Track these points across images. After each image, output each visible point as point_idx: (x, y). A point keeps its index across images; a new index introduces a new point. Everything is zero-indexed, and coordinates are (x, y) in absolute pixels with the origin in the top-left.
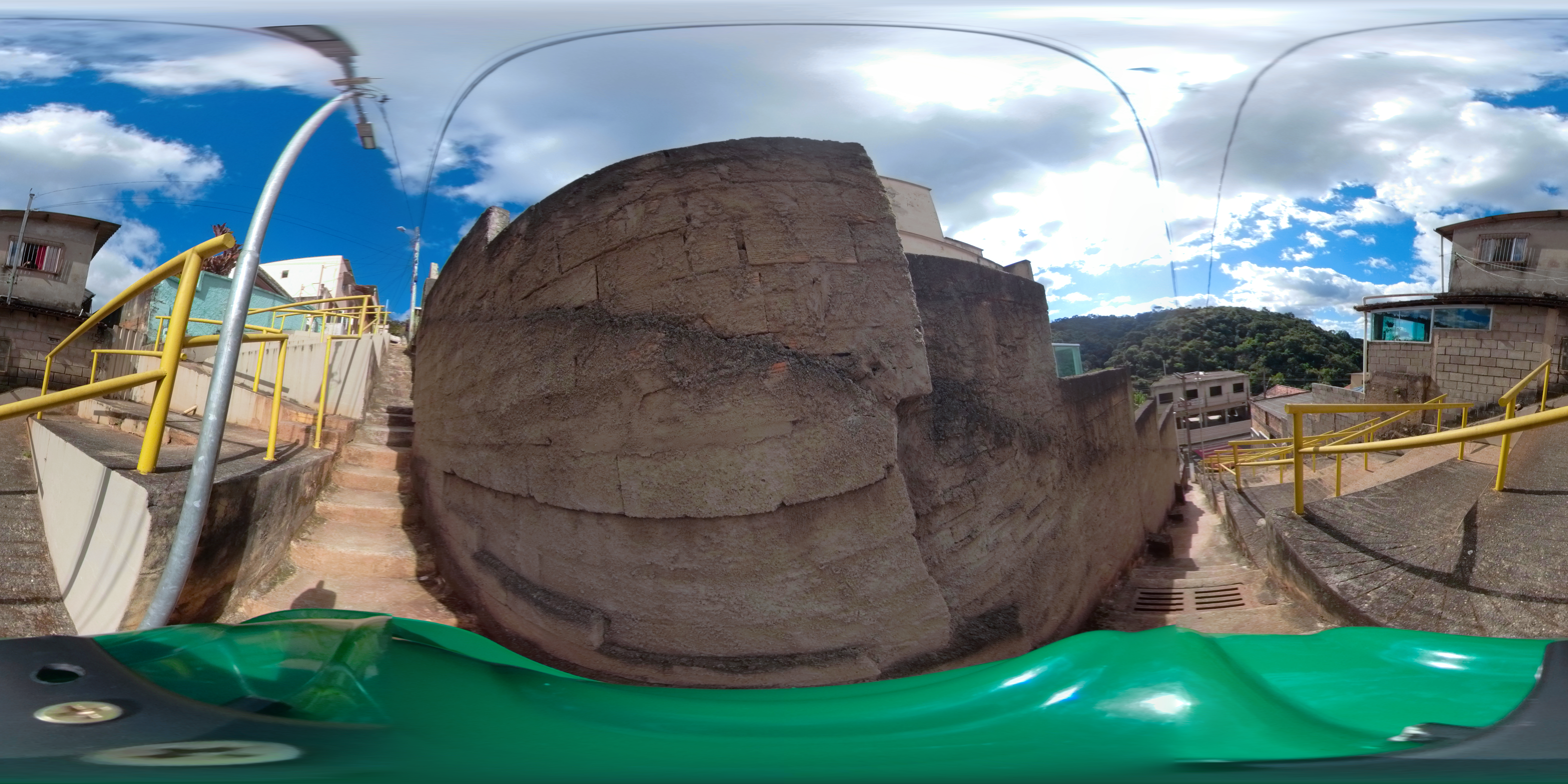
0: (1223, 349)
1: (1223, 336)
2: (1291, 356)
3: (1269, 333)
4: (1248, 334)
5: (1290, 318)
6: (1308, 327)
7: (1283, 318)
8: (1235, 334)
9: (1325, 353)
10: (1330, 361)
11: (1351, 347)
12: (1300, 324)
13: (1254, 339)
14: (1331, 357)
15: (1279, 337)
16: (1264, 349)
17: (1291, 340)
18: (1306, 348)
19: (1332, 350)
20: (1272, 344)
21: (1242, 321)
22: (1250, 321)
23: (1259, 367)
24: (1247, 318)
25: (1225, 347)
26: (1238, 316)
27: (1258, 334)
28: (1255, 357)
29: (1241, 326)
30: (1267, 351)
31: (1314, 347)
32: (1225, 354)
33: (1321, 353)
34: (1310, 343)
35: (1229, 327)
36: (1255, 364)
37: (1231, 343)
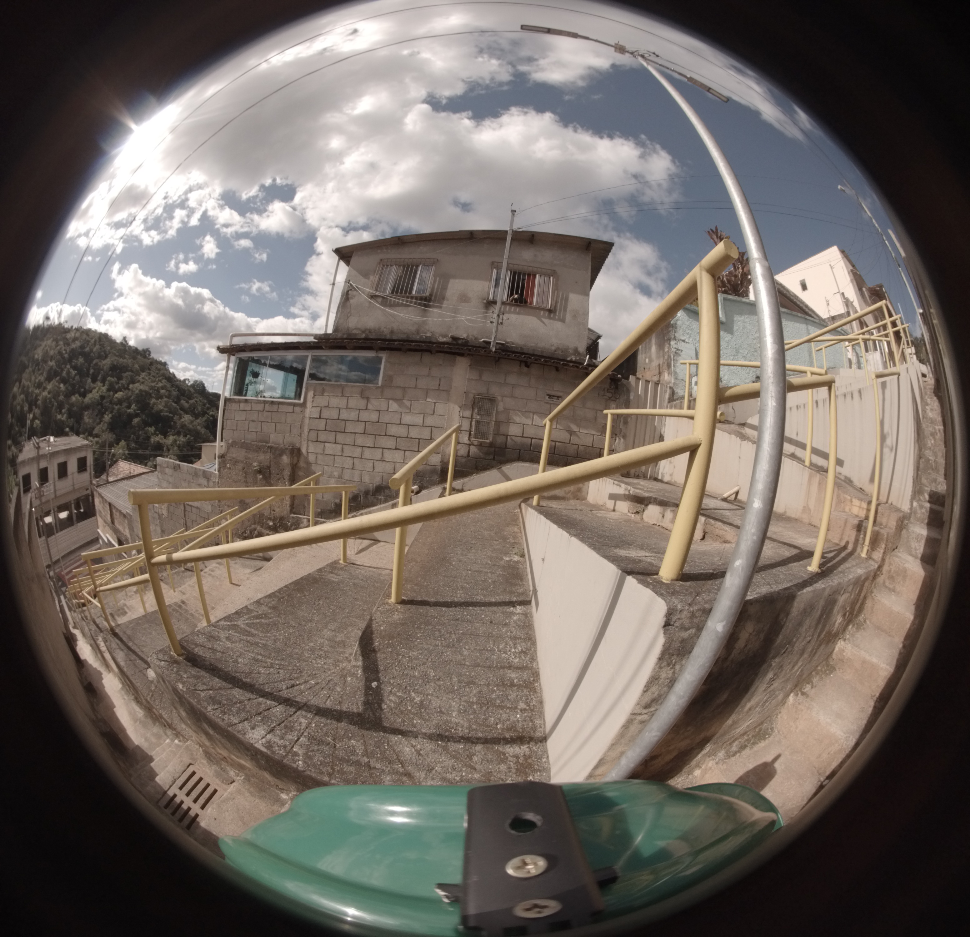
0: (74, 399)
1: (77, 378)
2: (137, 415)
3: (120, 378)
4: (99, 378)
5: (145, 357)
6: (162, 372)
7: (139, 357)
8: (89, 375)
9: (174, 413)
10: (178, 425)
11: (204, 405)
12: (153, 368)
13: (104, 386)
14: (181, 418)
15: (128, 385)
16: (111, 402)
17: (141, 390)
18: (154, 404)
19: (182, 409)
20: (119, 395)
21: (100, 357)
22: (106, 357)
23: (103, 431)
24: (105, 352)
25: (77, 395)
26: (97, 347)
27: (109, 378)
28: (101, 414)
29: (96, 364)
30: (115, 406)
31: (163, 404)
32: (75, 409)
33: (170, 412)
34: (159, 397)
35: (86, 364)
36: (101, 426)
37: (82, 390)
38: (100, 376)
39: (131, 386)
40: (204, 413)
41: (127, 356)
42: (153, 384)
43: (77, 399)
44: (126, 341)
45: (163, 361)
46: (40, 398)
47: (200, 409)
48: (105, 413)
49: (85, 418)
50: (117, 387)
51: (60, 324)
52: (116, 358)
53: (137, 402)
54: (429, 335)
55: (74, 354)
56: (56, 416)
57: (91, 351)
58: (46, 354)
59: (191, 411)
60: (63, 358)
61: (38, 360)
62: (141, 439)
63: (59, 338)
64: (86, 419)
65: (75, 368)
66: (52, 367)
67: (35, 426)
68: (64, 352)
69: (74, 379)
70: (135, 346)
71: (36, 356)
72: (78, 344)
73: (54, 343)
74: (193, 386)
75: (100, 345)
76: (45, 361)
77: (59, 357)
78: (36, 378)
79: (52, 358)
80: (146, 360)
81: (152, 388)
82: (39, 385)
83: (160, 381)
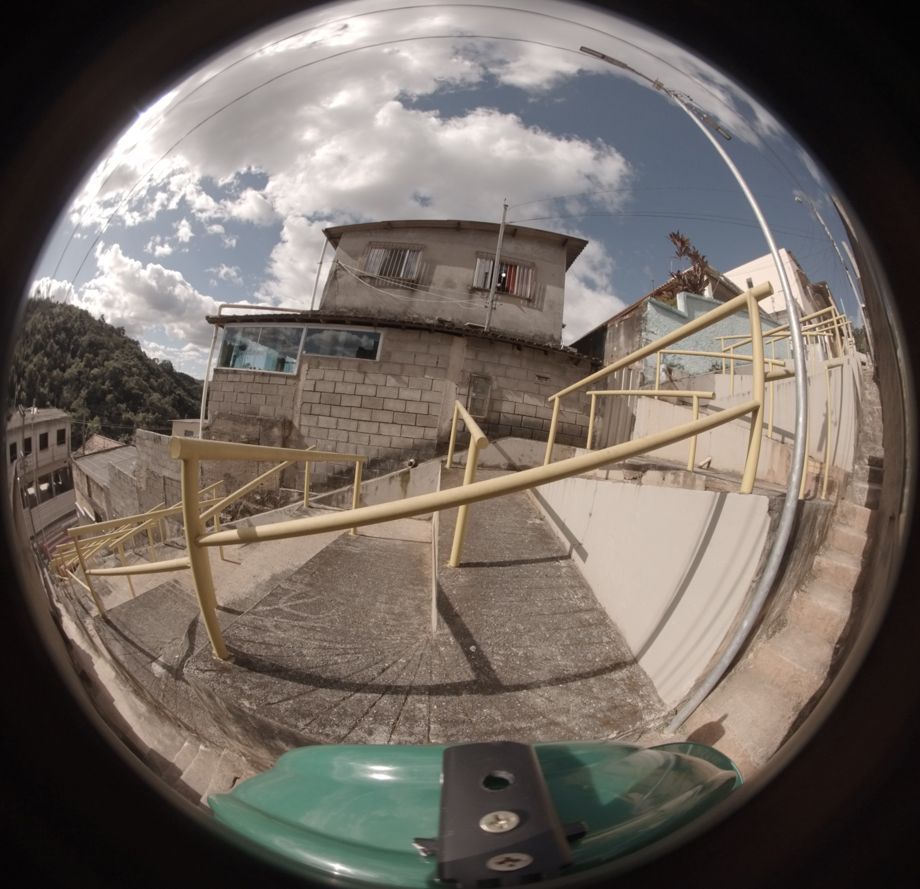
0: (55, 373)
1: (59, 352)
2: (110, 392)
3: (96, 355)
4: (78, 353)
5: (119, 335)
6: (134, 350)
7: (114, 335)
8: (68, 350)
9: (144, 391)
10: (148, 402)
11: (172, 384)
12: (127, 346)
13: (82, 362)
14: (150, 396)
15: (104, 362)
16: (87, 378)
17: (115, 368)
18: (127, 381)
19: (151, 387)
20: (95, 371)
21: (80, 333)
22: (85, 334)
23: (79, 407)
24: (84, 328)
25: (58, 370)
26: (78, 323)
27: (87, 355)
28: (78, 389)
29: (76, 340)
30: (90, 382)
31: (134, 381)
32: (56, 383)
33: (141, 390)
34: (131, 375)
35: (68, 340)
36: (78, 400)
37: (63, 365)
38: (79, 352)
39: (106, 363)
40: (171, 392)
41: (103, 334)
42: (126, 362)
43: (58, 373)
44: (103, 319)
45: (136, 340)
46: (27, 370)
47: (167, 387)
48: (81, 389)
49: (64, 392)
50: (93, 363)
51: (48, 299)
52: (94, 335)
53: (111, 379)
54: (415, 316)
55: (58, 329)
56: (39, 389)
57: (73, 326)
58: (34, 327)
59: (160, 389)
60: (48, 332)
61: (27, 332)
62: (113, 415)
63: (46, 312)
64: (65, 394)
65: (57, 343)
66: (38, 340)
67: (21, 397)
68: (49, 326)
69: (56, 354)
70: (112, 324)
71: (27, 329)
72: (62, 319)
73: (42, 317)
74: (162, 365)
75: (81, 321)
76: (33, 334)
77: (44, 331)
78: (25, 350)
79: (39, 332)
80: (120, 339)
81: (125, 365)
82: (27, 358)
83: (132, 359)
